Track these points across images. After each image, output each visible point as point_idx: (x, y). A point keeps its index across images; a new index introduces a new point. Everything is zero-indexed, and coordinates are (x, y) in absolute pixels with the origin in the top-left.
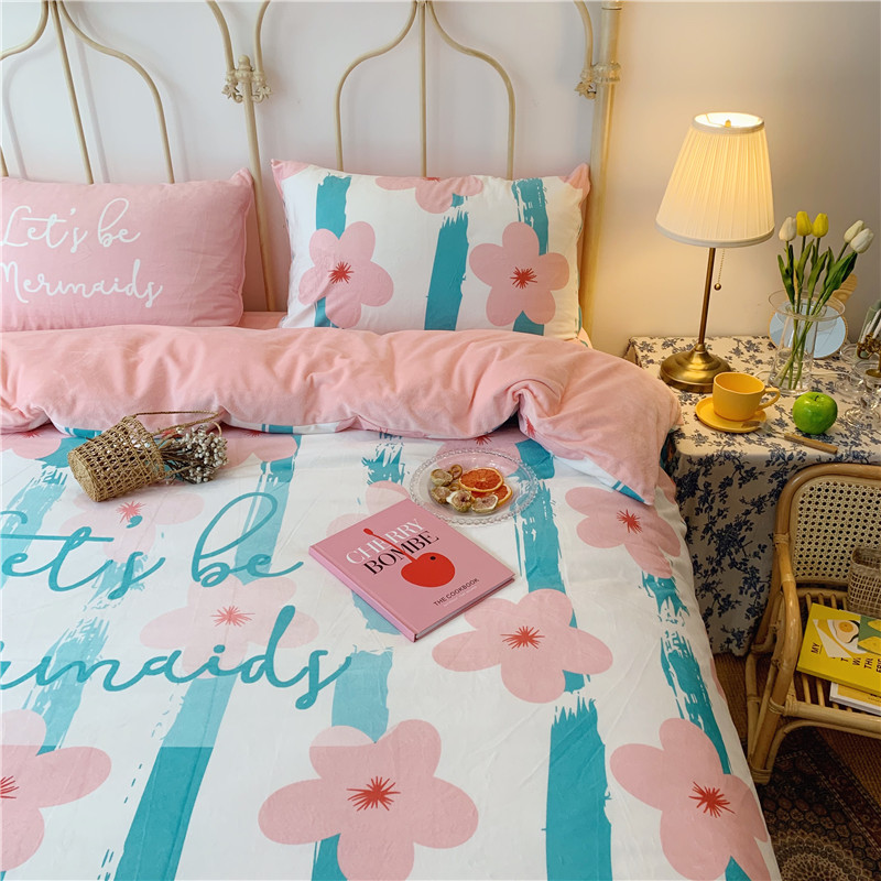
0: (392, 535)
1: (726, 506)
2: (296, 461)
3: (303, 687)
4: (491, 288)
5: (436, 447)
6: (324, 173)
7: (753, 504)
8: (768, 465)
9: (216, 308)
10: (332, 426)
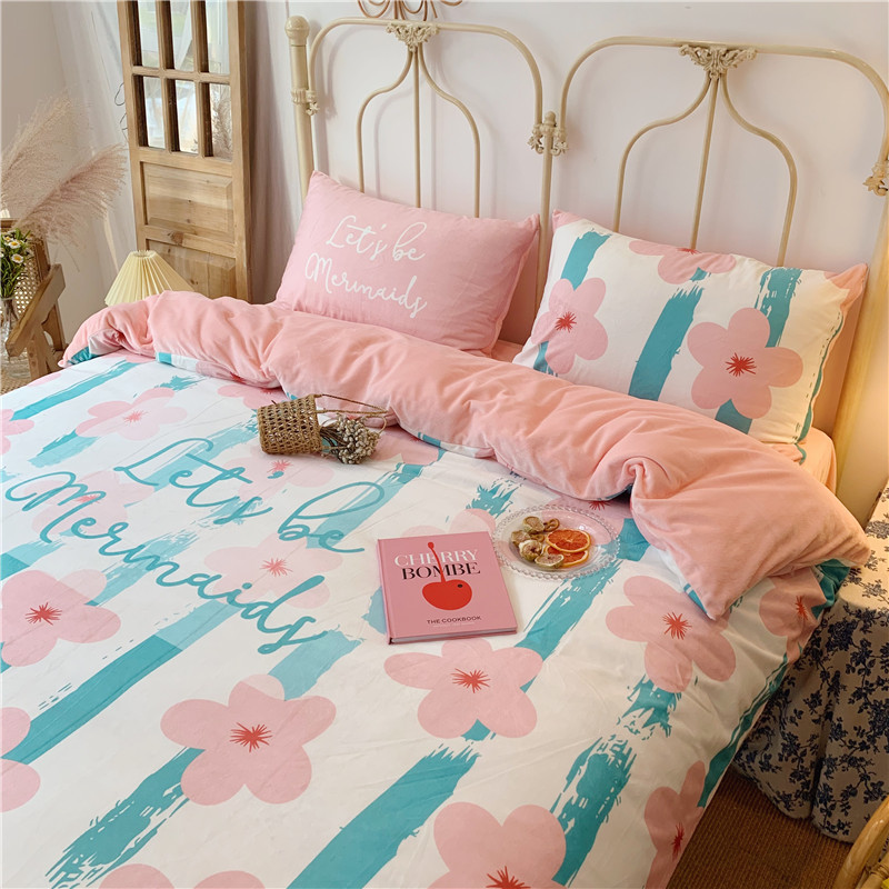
0: (446, 555)
2: (425, 470)
3: (275, 638)
4: (701, 368)
5: (549, 498)
6: (590, 228)
9: (466, 331)
10: (473, 450)
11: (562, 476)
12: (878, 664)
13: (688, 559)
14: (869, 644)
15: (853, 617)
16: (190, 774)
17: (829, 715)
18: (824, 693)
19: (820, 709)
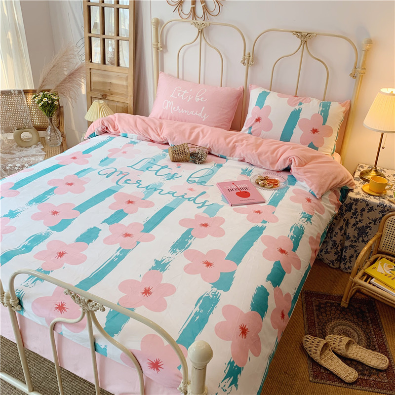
0: (239, 186)
1: (362, 219)
2: (224, 165)
3: (200, 205)
4: (303, 132)
5: (265, 171)
6: (263, 90)
7: (372, 220)
8: (378, 207)
9: (222, 125)
10: (237, 159)
11: (268, 163)
12: (359, 215)
13: (310, 183)
14: (357, 209)
15: (352, 201)
16: (193, 233)
17: (345, 233)
18: (344, 226)
19: (343, 231)
